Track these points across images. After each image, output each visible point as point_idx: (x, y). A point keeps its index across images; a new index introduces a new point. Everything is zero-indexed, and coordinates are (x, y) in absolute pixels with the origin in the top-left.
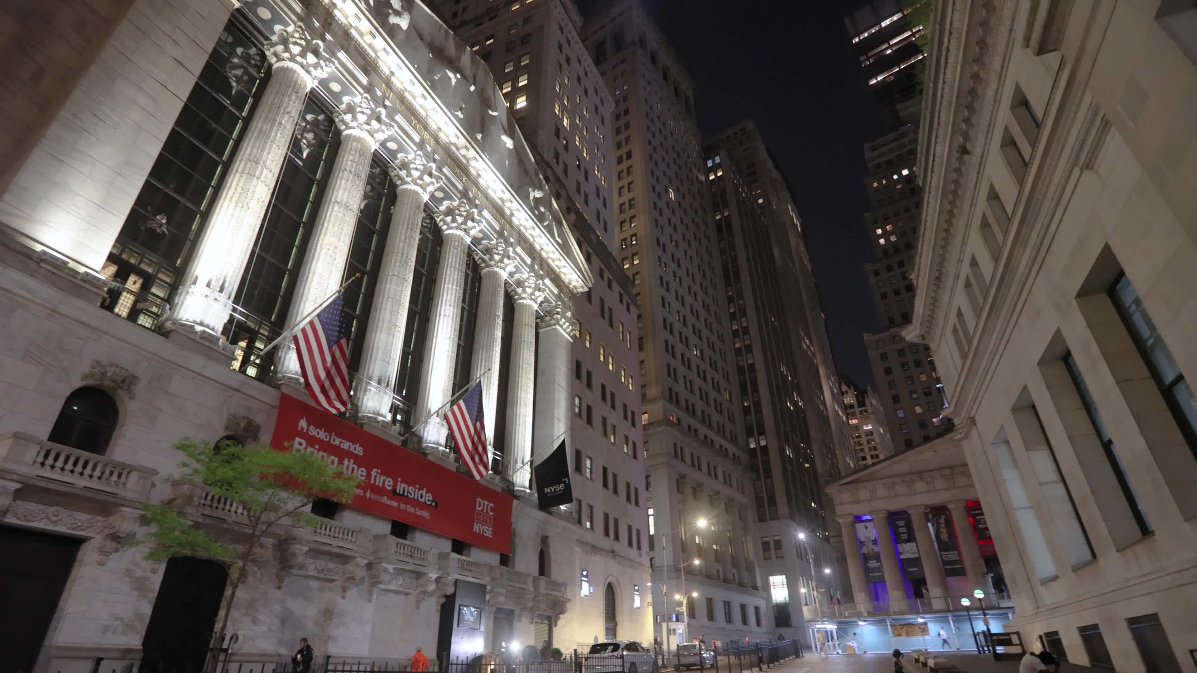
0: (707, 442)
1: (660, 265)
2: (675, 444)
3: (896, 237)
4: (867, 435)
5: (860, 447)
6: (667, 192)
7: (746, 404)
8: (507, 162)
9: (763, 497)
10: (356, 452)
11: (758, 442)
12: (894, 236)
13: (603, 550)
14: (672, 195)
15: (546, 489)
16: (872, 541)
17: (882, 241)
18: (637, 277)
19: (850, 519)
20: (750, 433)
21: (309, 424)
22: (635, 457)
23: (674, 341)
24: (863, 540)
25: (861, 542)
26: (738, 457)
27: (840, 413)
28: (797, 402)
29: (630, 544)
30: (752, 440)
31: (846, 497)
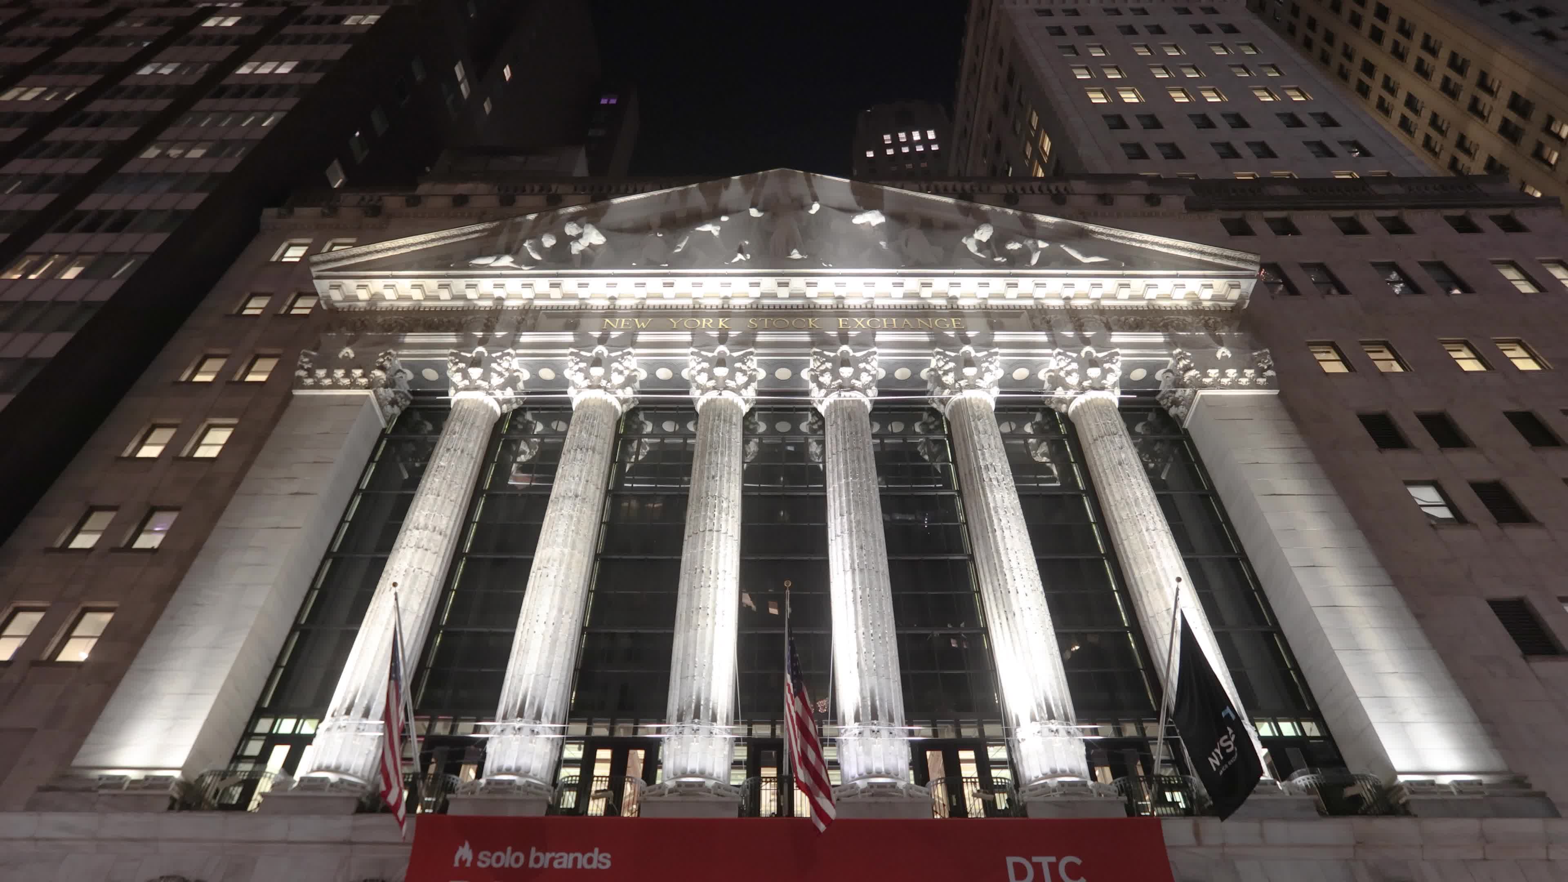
10: (594, 865)
21: (476, 850)
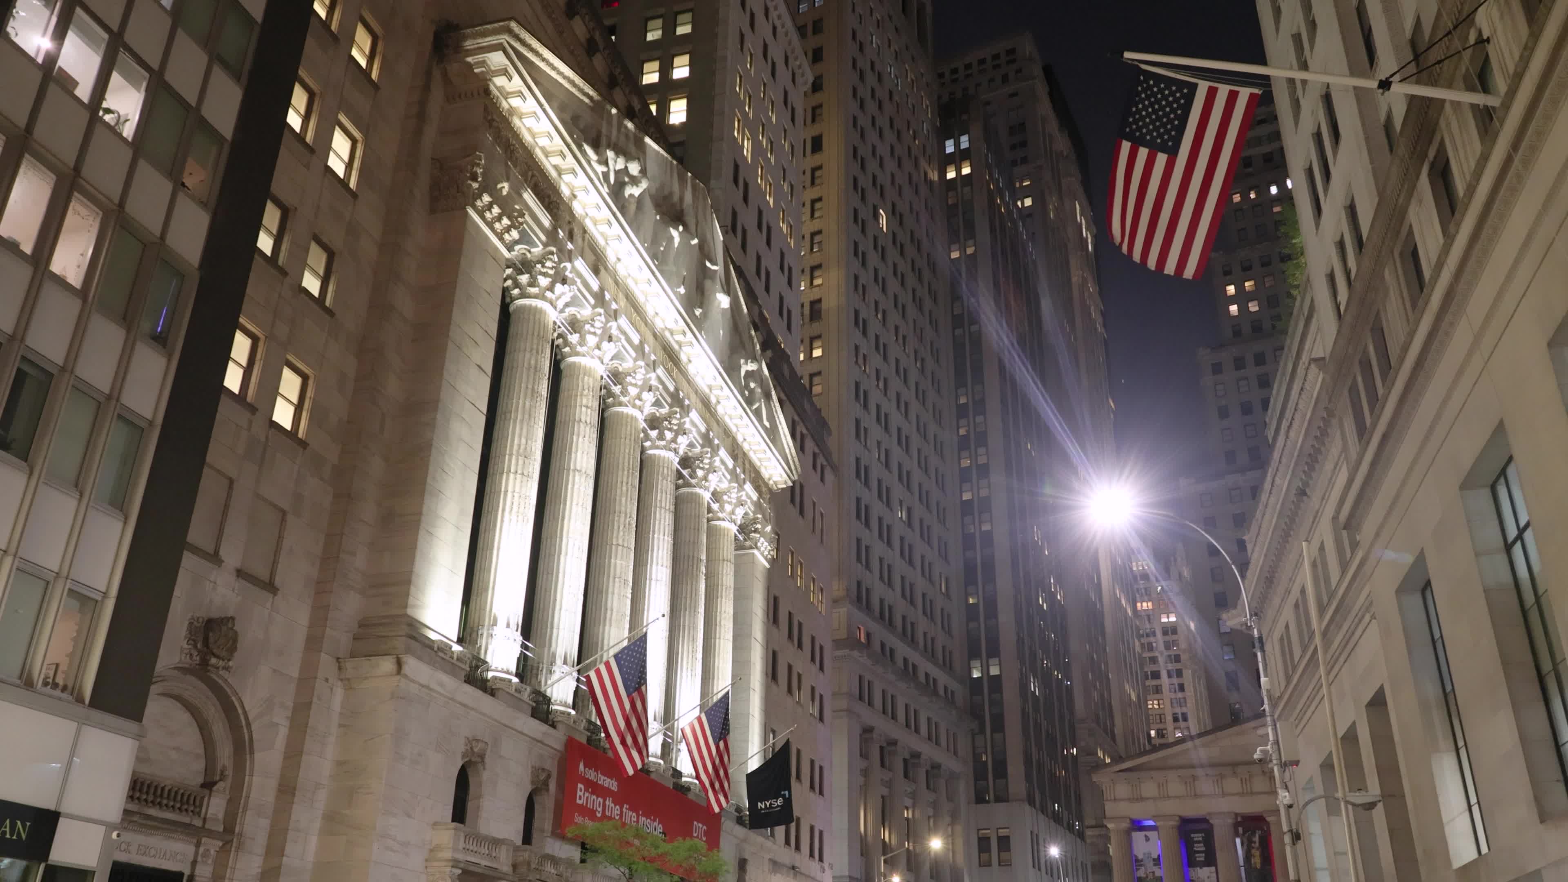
0: (909, 672)
1: (857, 362)
2: (860, 677)
3: (1259, 305)
4: (1165, 633)
5: (1151, 654)
6: (876, 216)
7: (971, 601)
8: (721, 332)
9: (986, 762)
10: (613, 788)
11: (985, 670)
12: (1256, 303)
13: (784, 865)
14: (883, 221)
15: (759, 804)
16: (1154, 860)
17: (1234, 309)
18: (816, 380)
19: (1125, 825)
20: (973, 653)
22: (821, 719)
23: (869, 497)
24: (1140, 857)
25: (1137, 860)
26: (952, 692)
27: (1123, 602)
28: (1054, 595)
29: (812, 855)
30: (976, 664)
31: (1122, 790)
